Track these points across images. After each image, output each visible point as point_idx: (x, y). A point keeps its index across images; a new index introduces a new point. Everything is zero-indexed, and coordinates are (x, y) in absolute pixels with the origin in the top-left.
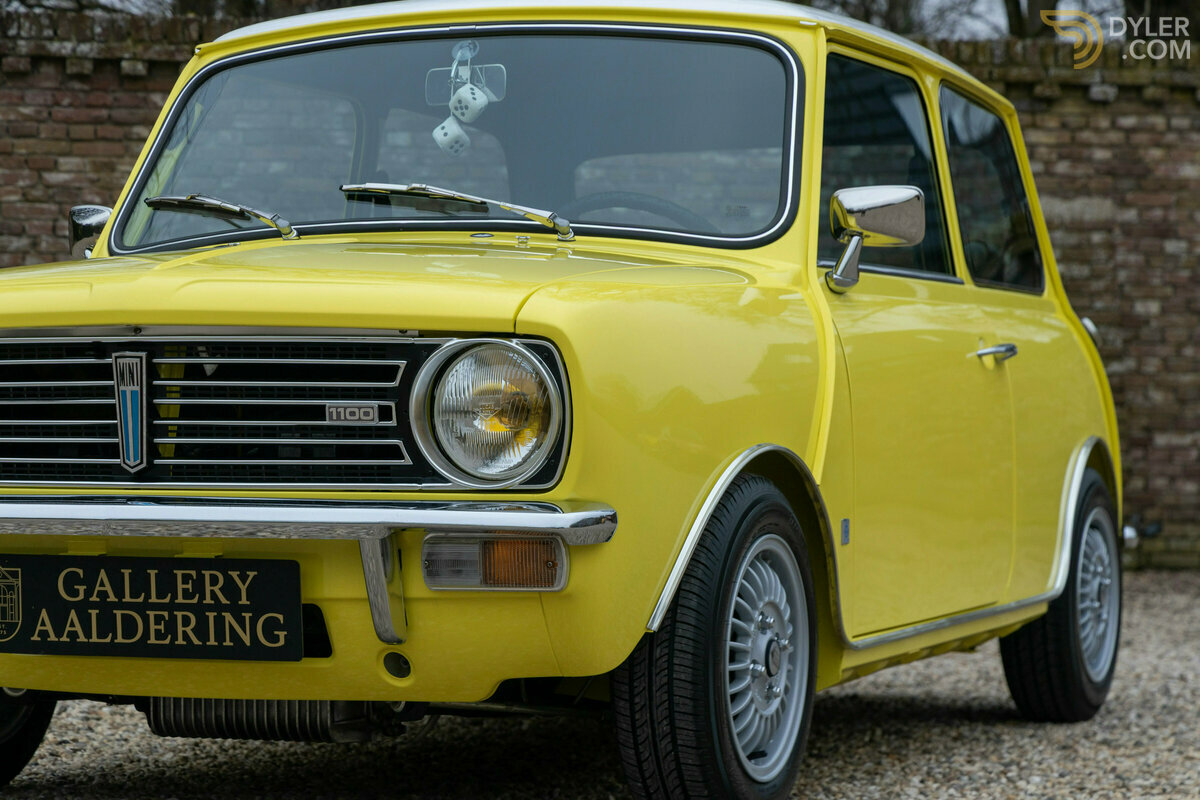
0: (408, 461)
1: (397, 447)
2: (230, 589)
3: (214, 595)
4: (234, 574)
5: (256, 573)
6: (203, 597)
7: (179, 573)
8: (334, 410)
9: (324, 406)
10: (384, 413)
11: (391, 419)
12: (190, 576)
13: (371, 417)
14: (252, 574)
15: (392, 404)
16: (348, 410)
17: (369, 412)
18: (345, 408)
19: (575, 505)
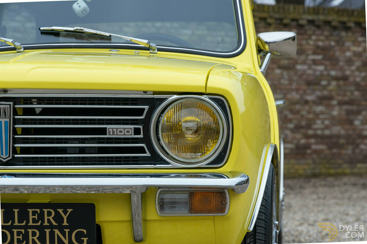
0: (148, 154)
1: (143, 147)
2: (58, 218)
3: (49, 221)
4: (60, 211)
5: (72, 210)
6: (43, 222)
7: (30, 211)
8: (111, 130)
9: (106, 128)
10: (137, 131)
11: (140, 134)
12: (37, 212)
13: (130, 133)
14: (70, 210)
15: (141, 127)
16: (118, 130)
17: (129, 131)
18: (117, 129)
19: (234, 174)
